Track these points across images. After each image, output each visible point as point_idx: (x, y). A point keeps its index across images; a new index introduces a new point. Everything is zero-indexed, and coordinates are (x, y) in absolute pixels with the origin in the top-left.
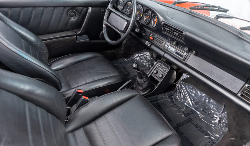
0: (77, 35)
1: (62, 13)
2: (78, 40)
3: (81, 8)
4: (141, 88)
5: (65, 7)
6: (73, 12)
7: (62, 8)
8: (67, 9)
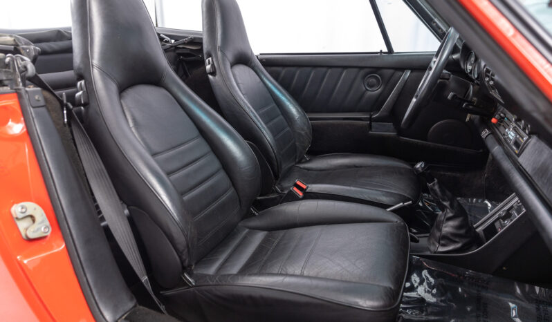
0: (370, 119)
1: (355, 79)
2: (373, 130)
3: (392, 71)
4: (438, 234)
5: (361, 68)
6: (376, 78)
7: (355, 70)
8: (362, 72)
